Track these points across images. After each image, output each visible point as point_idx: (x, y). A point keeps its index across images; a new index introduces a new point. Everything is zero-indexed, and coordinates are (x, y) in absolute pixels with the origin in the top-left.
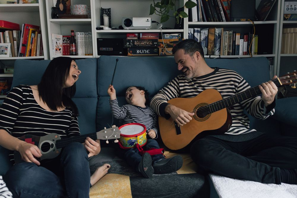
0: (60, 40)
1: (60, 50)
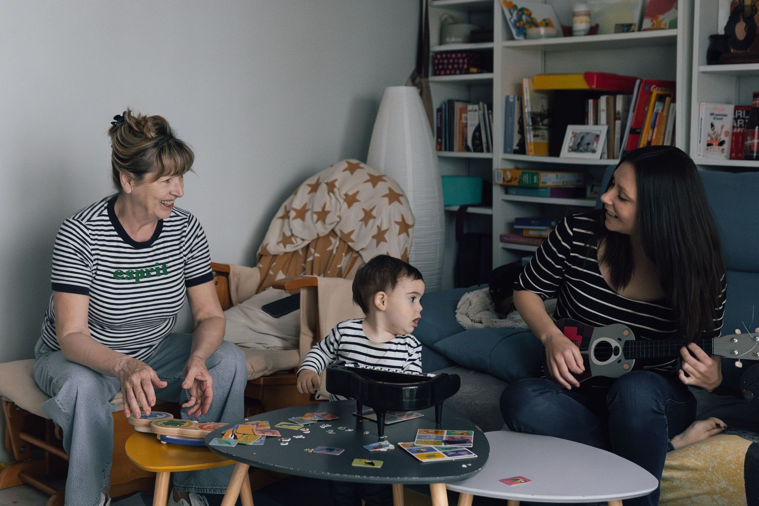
0: (724, 118)
1: (722, 143)
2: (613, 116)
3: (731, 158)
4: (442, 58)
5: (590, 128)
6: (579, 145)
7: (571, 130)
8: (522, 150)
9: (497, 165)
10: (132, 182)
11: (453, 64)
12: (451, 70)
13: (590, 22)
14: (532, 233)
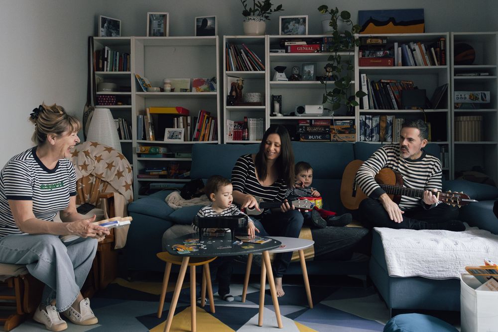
0: (232, 126)
1: (231, 135)
2: (186, 125)
3: (233, 140)
4: (102, 97)
5: (175, 129)
6: (172, 136)
7: (167, 130)
8: (145, 138)
9: (135, 145)
10: (55, 139)
11: (108, 100)
12: (107, 103)
13: (171, 87)
14: (154, 173)
